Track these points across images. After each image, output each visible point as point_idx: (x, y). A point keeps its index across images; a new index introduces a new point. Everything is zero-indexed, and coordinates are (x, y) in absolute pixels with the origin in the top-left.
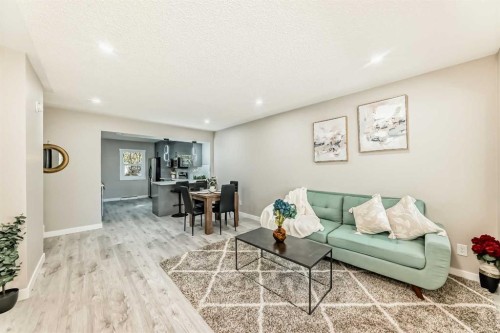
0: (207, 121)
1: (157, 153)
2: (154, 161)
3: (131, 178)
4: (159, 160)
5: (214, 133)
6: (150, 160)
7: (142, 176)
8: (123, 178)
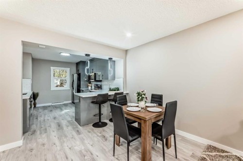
0: (129, 35)
1: (78, 70)
2: (76, 76)
3: (59, 88)
4: (79, 75)
5: (126, 51)
6: (73, 75)
7: (67, 86)
8: (53, 88)
